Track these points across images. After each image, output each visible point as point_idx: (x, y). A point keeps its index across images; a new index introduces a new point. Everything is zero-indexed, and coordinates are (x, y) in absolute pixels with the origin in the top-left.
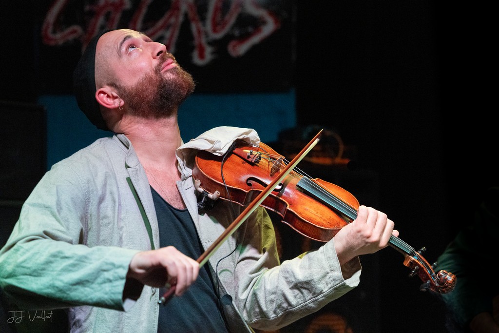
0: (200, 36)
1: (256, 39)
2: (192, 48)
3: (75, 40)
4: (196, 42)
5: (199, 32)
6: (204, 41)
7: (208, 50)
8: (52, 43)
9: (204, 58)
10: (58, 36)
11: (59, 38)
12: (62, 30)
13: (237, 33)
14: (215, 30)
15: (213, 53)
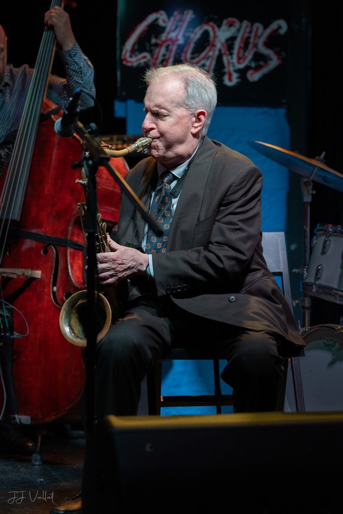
0: (229, 66)
1: (265, 70)
2: (224, 74)
3: (145, 63)
4: (226, 70)
5: (229, 63)
6: (232, 69)
7: (235, 76)
8: (129, 64)
9: (231, 81)
10: (134, 59)
11: (134, 61)
12: (136, 56)
13: (253, 65)
14: (239, 63)
15: (238, 78)
